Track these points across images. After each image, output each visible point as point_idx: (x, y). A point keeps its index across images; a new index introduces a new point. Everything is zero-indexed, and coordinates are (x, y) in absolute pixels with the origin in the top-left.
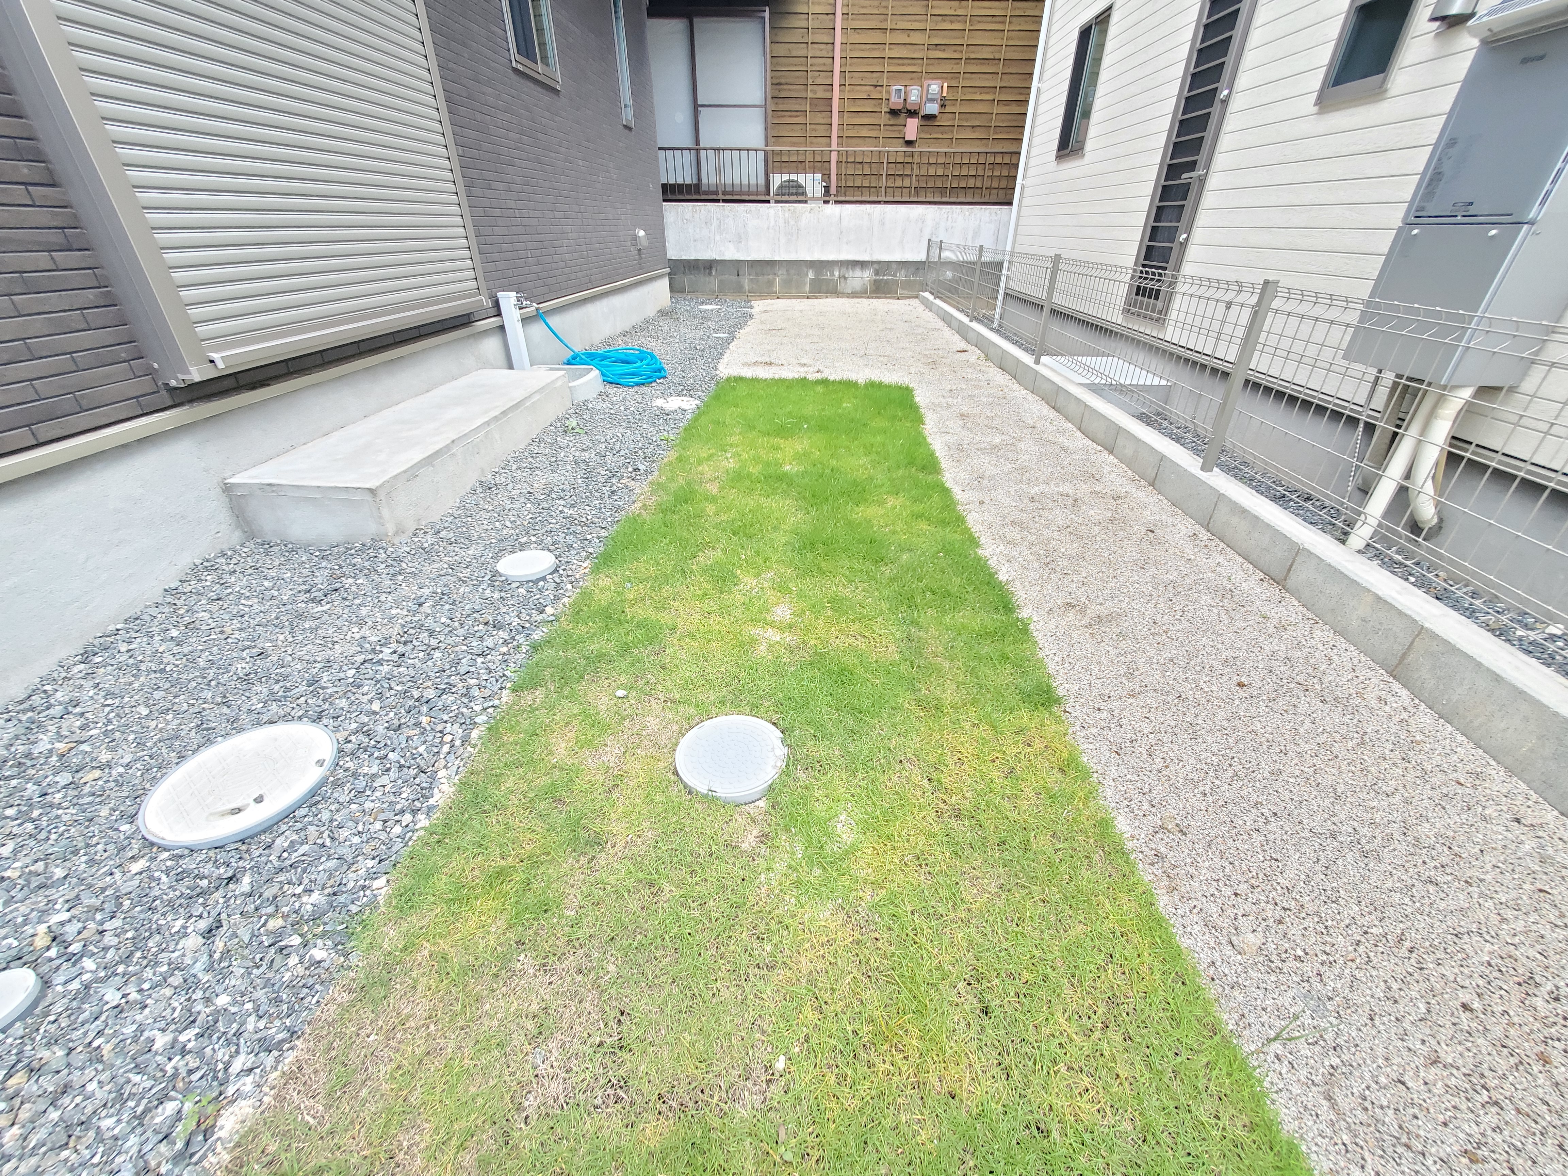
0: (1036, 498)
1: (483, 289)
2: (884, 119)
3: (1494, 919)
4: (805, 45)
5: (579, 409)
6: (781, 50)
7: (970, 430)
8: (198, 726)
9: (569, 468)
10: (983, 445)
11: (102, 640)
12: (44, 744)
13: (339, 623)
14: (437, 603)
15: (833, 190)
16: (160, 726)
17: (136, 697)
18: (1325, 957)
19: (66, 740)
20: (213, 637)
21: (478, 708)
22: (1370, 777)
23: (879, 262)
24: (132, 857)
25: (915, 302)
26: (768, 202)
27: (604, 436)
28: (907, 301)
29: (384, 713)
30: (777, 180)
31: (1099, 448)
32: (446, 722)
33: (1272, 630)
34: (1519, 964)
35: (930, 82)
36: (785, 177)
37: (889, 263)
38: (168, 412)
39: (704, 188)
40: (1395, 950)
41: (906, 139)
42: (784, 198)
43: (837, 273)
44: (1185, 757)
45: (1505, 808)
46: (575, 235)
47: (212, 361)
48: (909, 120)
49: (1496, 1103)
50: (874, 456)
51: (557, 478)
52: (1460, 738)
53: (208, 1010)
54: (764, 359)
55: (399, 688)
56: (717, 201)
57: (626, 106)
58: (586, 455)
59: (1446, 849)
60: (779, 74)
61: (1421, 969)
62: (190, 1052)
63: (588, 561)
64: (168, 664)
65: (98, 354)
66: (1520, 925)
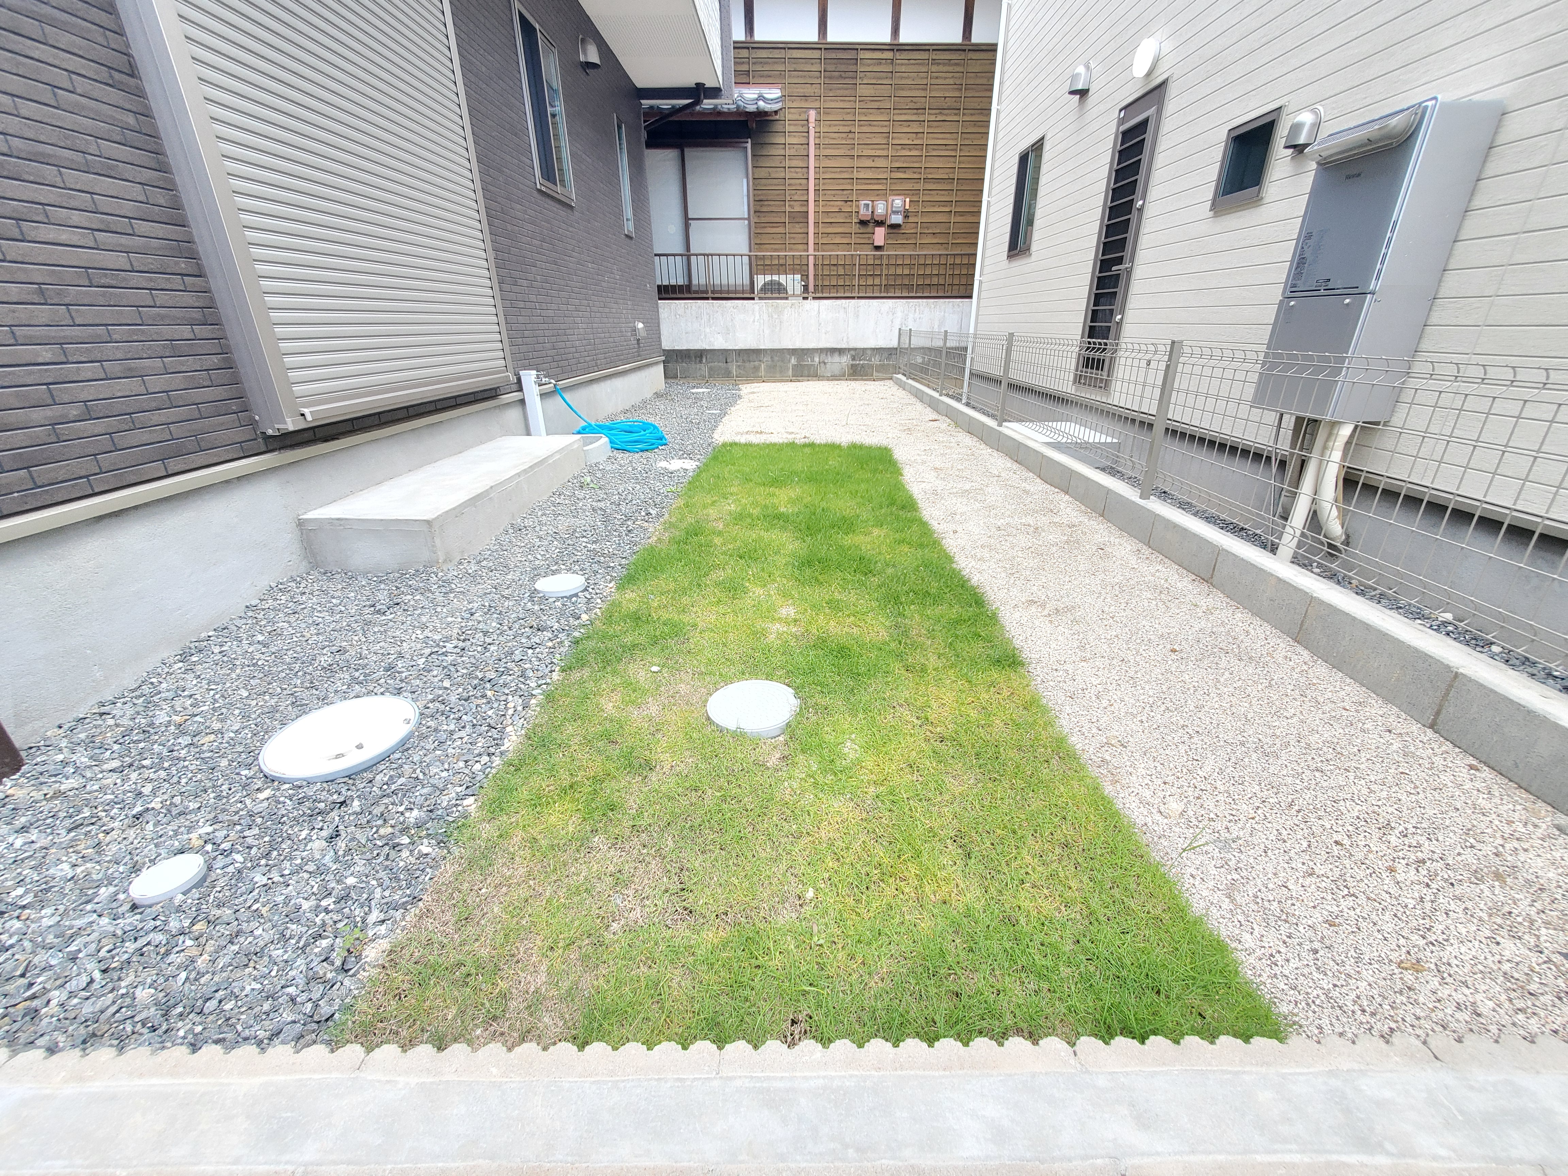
0: (1002, 528)
1: (510, 367)
2: (855, 228)
3: (1365, 791)
4: (783, 169)
5: (592, 470)
6: (762, 173)
7: (943, 479)
8: (293, 703)
9: (587, 514)
10: (955, 490)
11: (197, 644)
12: (162, 717)
13: (404, 627)
14: (486, 614)
15: (811, 288)
16: (260, 704)
17: (236, 684)
18: (1231, 817)
19: (182, 714)
20: (295, 639)
21: (533, 685)
22: (1274, 707)
23: (855, 349)
24: (258, 790)
25: (889, 383)
26: (753, 299)
27: (617, 490)
28: (882, 383)
29: (454, 688)
30: (761, 280)
31: (1057, 490)
32: (507, 695)
33: (1200, 615)
34: (1381, 817)
35: (894, 197)
36: (768, 278)
37: (864, 350)
38: (262, 456)
39: (694, 288)
40: (1286, 811)
41: (876, 244)
42: (767, 295)
43: (817, 359)
44: (1126, 699)
45: (1380, 724)
46: (584, 326)
47: (303, 415)
48: (877, 229)
49: (1353, 895)
50: (859, 500)
51: (578, 522)
52: (1348, 680)
53: (340, 887)
54: (755, 429)
55: (465, 671)
56: (707, 299)
57: (627, 220)
58: (602, 505)
59: (1331, 750)
60: (760, 192)
61: (1306, 822)
62: (332, 911)
63: (613, 582)
64: (260, 659)
65: (216, 406)
66: (1384, 794)
